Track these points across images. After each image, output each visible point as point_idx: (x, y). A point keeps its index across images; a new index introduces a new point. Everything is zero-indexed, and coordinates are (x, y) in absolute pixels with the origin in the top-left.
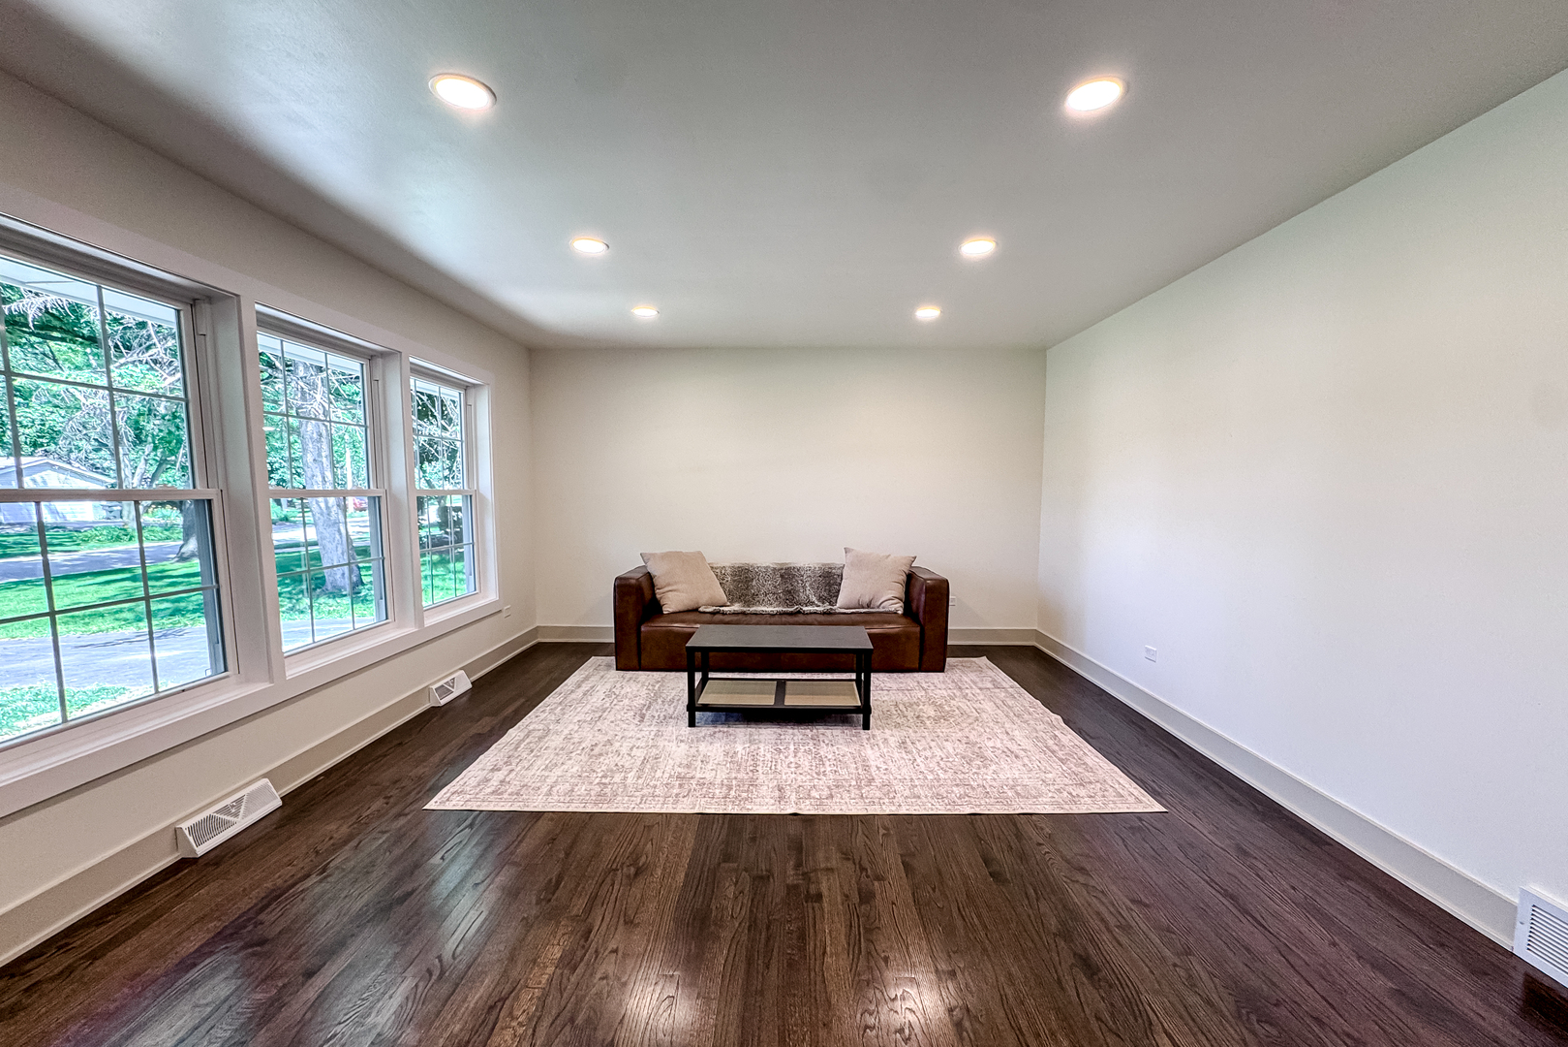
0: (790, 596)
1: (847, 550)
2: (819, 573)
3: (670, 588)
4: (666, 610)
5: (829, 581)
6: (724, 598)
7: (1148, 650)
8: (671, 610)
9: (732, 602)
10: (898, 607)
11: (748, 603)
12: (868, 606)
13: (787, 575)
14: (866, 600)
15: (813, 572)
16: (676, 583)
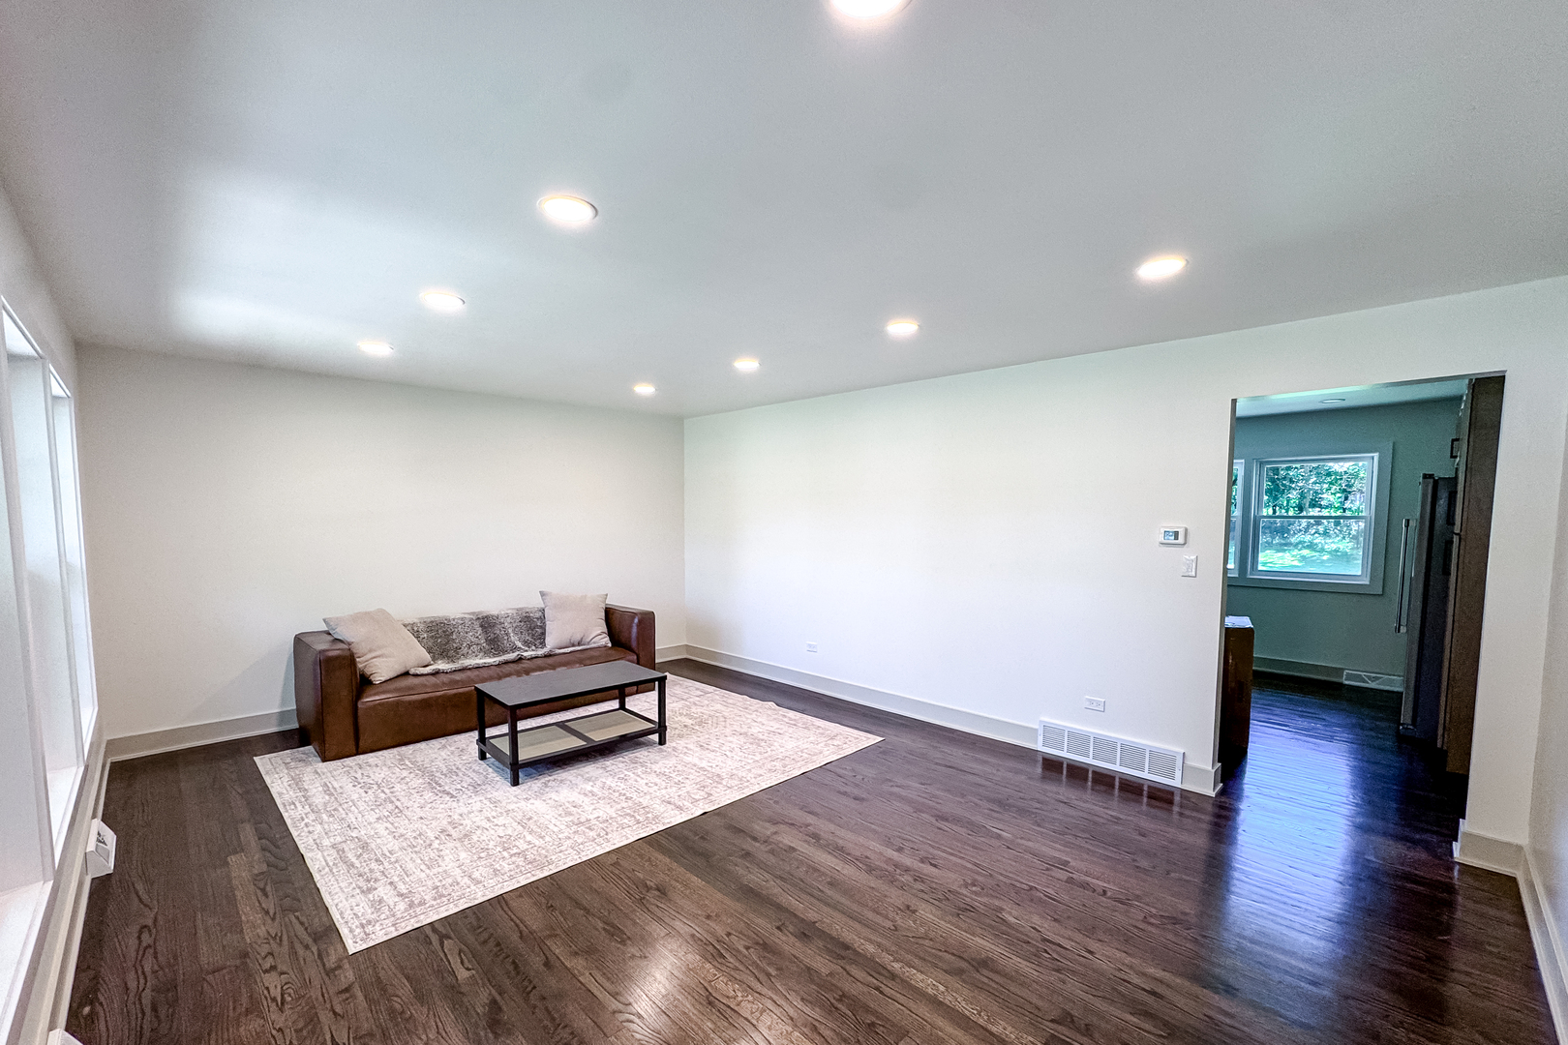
0: (494, 645)
1: (543, 594)
2: (518, 618)
3: (373, 655)
4: (377, 679)
5: (534, 626)
6: (428, 657)
7: (810, 646)
8: (383, 679)
9: (434, 659)
10: (606, 641)
11: (451, 659)
12: (579, 644)
13: (487, 623)
14: (577, 638)
15: (512, 618)
16: (380, 648)
